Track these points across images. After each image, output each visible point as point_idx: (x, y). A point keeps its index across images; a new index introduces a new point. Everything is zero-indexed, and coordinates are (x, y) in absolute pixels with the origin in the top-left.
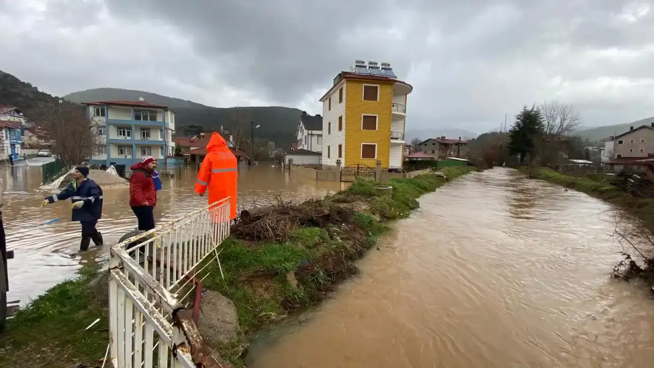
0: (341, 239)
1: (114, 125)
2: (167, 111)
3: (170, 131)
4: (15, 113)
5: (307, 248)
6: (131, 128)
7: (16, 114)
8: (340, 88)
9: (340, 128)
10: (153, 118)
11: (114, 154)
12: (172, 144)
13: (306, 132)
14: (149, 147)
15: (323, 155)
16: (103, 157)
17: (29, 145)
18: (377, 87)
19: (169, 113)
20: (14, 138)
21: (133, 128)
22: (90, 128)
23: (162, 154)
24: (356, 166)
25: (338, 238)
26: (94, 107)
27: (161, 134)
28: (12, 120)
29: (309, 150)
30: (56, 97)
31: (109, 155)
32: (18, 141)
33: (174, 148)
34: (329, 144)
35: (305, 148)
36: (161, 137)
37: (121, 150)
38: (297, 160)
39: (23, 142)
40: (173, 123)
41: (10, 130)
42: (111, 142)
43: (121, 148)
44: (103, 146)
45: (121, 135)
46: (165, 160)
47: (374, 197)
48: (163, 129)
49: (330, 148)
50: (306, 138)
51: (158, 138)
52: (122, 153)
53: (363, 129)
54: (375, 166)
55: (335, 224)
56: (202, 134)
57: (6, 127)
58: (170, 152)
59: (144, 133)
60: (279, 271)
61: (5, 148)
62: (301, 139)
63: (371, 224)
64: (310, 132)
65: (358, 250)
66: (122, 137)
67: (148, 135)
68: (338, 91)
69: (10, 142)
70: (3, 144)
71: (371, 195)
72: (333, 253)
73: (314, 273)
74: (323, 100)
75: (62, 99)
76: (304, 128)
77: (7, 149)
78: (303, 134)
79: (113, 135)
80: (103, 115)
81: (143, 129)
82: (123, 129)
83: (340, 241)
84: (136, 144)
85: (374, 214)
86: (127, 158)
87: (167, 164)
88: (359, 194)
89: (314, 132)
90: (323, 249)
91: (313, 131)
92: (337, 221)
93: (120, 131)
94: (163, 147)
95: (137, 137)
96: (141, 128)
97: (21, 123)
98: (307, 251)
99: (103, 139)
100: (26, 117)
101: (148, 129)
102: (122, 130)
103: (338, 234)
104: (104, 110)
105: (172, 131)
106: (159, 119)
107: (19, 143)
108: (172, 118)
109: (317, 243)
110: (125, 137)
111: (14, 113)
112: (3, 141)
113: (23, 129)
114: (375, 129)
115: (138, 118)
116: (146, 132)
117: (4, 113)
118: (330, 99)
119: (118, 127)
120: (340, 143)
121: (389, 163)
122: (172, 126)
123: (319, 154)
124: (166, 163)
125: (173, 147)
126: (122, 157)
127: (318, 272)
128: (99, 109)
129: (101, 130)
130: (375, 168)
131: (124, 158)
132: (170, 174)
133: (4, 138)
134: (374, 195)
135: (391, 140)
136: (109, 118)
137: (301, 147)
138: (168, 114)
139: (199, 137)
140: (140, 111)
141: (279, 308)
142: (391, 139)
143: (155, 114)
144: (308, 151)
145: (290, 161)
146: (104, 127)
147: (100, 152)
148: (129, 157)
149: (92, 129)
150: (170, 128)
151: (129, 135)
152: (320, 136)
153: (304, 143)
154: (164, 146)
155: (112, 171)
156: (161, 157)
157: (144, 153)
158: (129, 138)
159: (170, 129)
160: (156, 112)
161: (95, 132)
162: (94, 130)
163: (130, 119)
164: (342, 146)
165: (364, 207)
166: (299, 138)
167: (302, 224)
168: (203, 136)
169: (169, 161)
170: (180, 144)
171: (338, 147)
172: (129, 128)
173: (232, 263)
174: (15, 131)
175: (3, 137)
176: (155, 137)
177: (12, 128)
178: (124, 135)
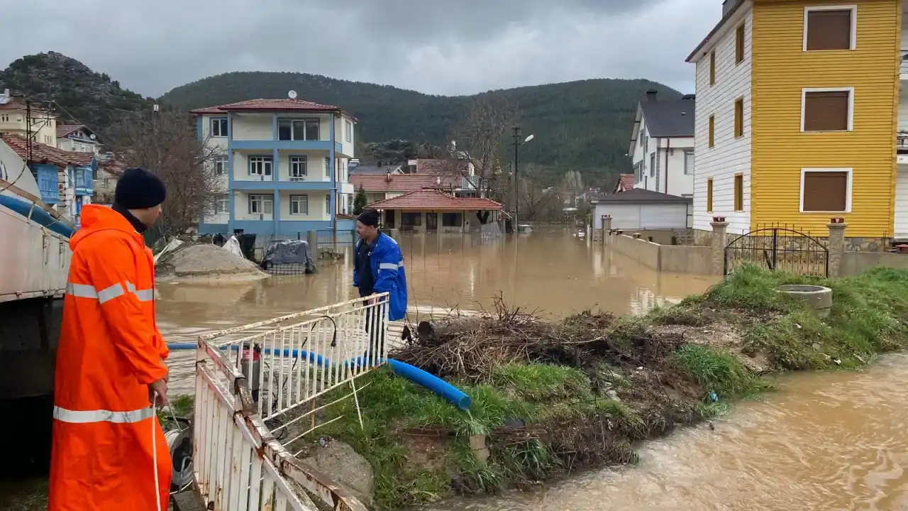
0: (619, 395)
1: (243, 152)
2: (339, 116)
3: (345, 161)
4: (84, 135)
5: (526, 400)
6: (272, 156)
7: (85, 138)
8: (738, 24)
9: (739, 132)
10: (313, 134)
11: (242, 212)
12: (347, 189)
13: (652, 144)
14: (305, 196)
15: (695, 204)
16: (222, 219)
17: (105, 195)
18: (849, 11)
19: (343, 120)
20: (82, 184)
21: (276, 158)
22: (202, 162)
23: (328, 211)
24: (769, 233)
25: (613, 392)
26: (211, 118)
27: (328, 168)
28: (78, 150)
29: (662, 190)
30: (149, 99)
31: (232, 216)
32: (88, 190)
33: (354, 197)
34: (711, 175)
35: (651, 187)
36: (328, 174)
37: (254, 204)
38: (626, 217)
39: (95, 189)
40: (350, 142)
41: (75, 171)
42: (236, 188)
43: (254, 199)
44: (221, 196)
45: (254, 172)
46: (332, 223)
47: (771, 314)
48: (331, 156)
49: (714, 183)
50: (652, 158)
51: (321, 177)
52: (254, 210)
53: (806, 128)
54: (827, 233)
55: (618, 365)
56: (411, 162)
57: (69, 163)
58: (345, 205)
59: (295, 166)
60: (457, 430)
61: (68, 203)
62: (642, 163)
63: (725, 376)
64: (664, 143)
65: (656, 422)
66: (255, 177)
67: (303, 171)
68: (733, 36)
69: (76, 191)
70: (65, 195)
71: (761, 309)
72: (584, 418)
73: (525, 444)
74: (694, 58)
75: (159, 101)
76: (647, 134)
77: (71, 206)
78: (646, 150)
79: (241, 172)
80: (225, 133)
81: (293, 158)
82: (260, 160)
83: (617, 399)
84: (279, 191)
85: (752, 355)
86: (265, 219)
87: (337, 232)
88: (734, 305)
89: (675, 143)
90: (560, 407)
91: (672, 140)
92: (624, 358)
93: (254, 164)
94: (330, 194)
95: (283, 173)
96: (290, 157)
97: (93, 153)
98: (525, 405)
99: (223, 183)
100: (100, 141)
101: (304, 158)
102: (256, 162)
103: (616, 384)
104: (226, 122)
105: (350, 159)
106: (324, 135)
107: (88, 193)
108: (348, 132)
109: (553, 395)
110: (262, 178)
111: (81, 135)
112: (65, 189)
113: (97, 166)
114: (845, 128)
115: (284, 134)
116: (299, 164)
117: (66, 137)
118: (713, 55)
119: (249, 157)
120: (738, 170)
121: (892, 222)
122: (348, 148)
123: (687, 201)
124: (334, 230)
125: (350, 195)
126: (254, 217)
127: (532, 443)
128: (217, 122)
129: (220, 164)
130: (826, 238)
131: (258, 219)
132: (336, 254)
133: (67, 185)
134: (772, 310)
135: (899, 157)
136: (235, 138)
137: (640, 185)
138: (340, 123)
139: (406, 169)
140: (289, 119)
141: (447, 489)
142: (900, 152)
143: (317, 124)
144: (657, 193)
145: (606, 220)
146: (226, 157)
147: (217, 208)
148: (268, 217)
149: (205, 163)
150: (344, 152)
151: (268, 173)
152: (688, 151)
153: (647, 172)
154: (332, 195)
155: (232, 246)
156: (327, 217)
157: (294, 209)
158: (268, 178)
159: (345, 156)
160: (318, 120)
161: (209, 170)
162: (209, 166)
163: (271, 138)
164: (744, 178)
165: (731, 336)
166: (635, 161)
167: (533, 356)
168: (414, 167)
169: (341, 225)
170: (366, 188)
171: (733, 180)
172: (270, 158)
173: (381, 407)
174: (83, 171)
175: (65, 182)
176: (317, 174)
177: (79, 166)
178: (260, 172)
